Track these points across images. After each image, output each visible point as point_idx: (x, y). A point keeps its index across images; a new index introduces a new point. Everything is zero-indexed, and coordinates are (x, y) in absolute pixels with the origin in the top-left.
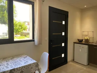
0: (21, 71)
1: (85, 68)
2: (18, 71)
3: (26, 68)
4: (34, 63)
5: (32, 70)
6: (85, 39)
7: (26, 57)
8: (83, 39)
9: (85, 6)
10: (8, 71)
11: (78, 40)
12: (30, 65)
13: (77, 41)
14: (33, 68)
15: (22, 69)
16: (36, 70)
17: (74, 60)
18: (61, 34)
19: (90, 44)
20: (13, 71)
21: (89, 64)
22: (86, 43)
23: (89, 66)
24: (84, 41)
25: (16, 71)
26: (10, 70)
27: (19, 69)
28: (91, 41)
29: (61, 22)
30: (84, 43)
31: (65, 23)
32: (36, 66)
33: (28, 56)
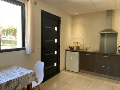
0: (18, 82)
1: (77, 75)
2: (15, 83)
3: (23, 79)
4: (31, 73)
5: (29, 81)
6: (76, 46)
7: (18, 68)
8: (74, 46)
9: (76, 13)
10: (5, 83)
11: (70, 47)
12: (27, 75)
13: (69, 49)
14: (30, 78)
15: (19, 80)
16: (32, 81)
17: (65, 68)
18: (54, 41)
19: (81, 51)
20: (10, 83)
21: (80, 71)
22: (78, 50)
23: (80, 73)
24: (75, 48)
25: (12, 83)
26: (6, 82)
27: (16, 80)
28: (81, 48)
29: (54, 28)
30: (75, 50)
31: (58, 29)
32: (33, 76)
33: (20, 68)
